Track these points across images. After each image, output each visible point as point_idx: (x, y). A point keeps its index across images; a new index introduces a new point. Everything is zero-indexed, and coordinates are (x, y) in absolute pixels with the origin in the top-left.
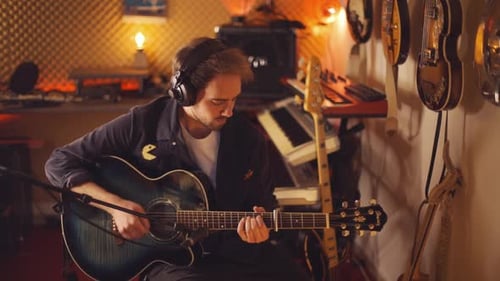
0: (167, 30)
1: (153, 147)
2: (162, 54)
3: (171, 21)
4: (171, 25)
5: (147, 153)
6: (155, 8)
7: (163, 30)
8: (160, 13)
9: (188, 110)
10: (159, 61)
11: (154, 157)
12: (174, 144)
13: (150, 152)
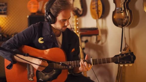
0: (7, 20)
1: (42, 38)
2: (5, 28)
3: (8, 16)
4: (8, 18)
5: (40, 41)
6: (3, 12)
7: (5, 20)
8: (4, 14)
9: (52, 25)
10: (5, 30)
11: (43, 42)
12: (52, 36)
13: (41, 40)
